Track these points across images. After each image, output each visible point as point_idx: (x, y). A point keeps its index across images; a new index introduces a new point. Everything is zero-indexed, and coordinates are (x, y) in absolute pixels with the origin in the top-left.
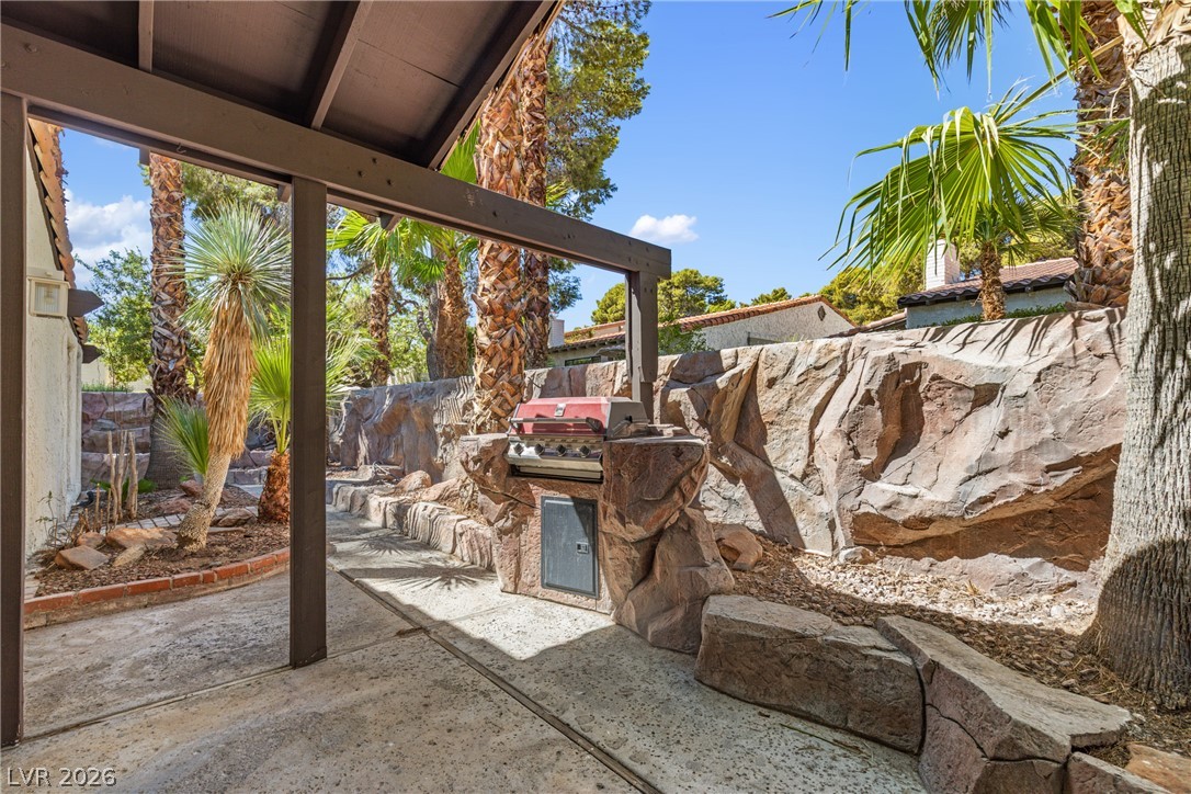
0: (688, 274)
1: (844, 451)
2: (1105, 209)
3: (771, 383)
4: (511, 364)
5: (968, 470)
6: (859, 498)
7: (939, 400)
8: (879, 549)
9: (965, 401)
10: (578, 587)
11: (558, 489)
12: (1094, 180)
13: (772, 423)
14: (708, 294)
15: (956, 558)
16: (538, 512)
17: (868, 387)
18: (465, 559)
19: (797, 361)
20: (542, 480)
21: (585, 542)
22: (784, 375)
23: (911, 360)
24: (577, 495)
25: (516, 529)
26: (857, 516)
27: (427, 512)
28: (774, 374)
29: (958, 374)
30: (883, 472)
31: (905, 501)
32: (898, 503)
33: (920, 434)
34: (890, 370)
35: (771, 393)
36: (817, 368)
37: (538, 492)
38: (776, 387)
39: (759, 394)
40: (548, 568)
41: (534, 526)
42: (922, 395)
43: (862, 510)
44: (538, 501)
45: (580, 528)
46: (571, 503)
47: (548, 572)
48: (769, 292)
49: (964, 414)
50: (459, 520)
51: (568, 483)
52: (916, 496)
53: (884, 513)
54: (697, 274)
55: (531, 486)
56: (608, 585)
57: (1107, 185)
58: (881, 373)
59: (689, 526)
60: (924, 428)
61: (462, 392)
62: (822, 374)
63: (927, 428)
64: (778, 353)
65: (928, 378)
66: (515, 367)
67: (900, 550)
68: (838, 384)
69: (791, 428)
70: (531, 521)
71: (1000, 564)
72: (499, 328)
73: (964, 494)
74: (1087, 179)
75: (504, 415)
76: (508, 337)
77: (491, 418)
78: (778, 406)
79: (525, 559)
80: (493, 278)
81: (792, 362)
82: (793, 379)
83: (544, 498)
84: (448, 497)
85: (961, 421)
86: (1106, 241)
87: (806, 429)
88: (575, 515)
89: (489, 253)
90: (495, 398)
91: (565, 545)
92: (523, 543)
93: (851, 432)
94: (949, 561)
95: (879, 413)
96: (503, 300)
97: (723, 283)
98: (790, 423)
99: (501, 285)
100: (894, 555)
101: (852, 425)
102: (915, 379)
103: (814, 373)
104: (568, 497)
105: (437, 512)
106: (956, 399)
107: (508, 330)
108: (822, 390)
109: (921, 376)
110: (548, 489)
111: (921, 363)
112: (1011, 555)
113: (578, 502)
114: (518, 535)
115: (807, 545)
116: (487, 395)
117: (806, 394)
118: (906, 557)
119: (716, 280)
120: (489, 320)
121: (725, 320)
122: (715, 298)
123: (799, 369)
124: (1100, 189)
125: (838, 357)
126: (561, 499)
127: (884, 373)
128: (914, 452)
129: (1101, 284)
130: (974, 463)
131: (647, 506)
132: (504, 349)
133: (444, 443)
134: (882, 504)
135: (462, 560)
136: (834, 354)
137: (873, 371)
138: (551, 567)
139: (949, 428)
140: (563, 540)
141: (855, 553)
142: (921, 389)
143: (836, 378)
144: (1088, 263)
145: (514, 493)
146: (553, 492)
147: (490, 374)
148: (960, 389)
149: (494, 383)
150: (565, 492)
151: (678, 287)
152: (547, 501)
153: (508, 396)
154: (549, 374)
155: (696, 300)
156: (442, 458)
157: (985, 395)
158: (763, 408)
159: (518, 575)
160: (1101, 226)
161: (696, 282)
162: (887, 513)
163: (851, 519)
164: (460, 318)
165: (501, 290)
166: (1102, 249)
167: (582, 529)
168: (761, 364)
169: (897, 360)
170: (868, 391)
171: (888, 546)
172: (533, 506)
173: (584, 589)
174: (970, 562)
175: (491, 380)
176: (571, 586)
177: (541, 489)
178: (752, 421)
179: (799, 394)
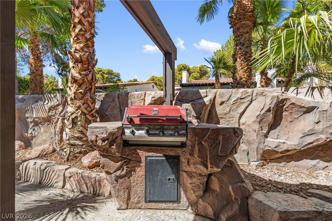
0: (110, 70)
1: (259, 128)
2: (241, 67)
3: (222, 103)
4: (91, 89)
5: (303, 134)
6: (265, 144)
7: (290, 111)
8: (267, 161)
9: (301, 112)
10: (168, 199)
11: (156, 151)
12: (238, 60)
13: (222, 118)
14: (116, 77)
15: (293, 162)
16: (143, 164)
17: (270, 106)
18: (75, 190)
19: (233, 96)
20: (146, 148)
21: (173, 177)
22: (228, 101)
23: (284, 97)
24: (167, 154)
25: (129, 174)
26: (264, 151)
27: (37, 166)
28: (223, 100)
29: (301, 103)
30: (268, 135)
31: (282, 145)
32: (279, 145)
33: (281, 122)
34: (277, 100)
35: (222, 107)
36: (241, 99)
37: (143, 154)
38: (224, 105)
39: (216, 107)
40: (150, 193)
41: (140, 171)
42: (284, 109)
43: (266, 149)
44: (143, 159)
45: (170, 170)
46: (164, 158)
47: (150, 195)
48: (132, 79)
49: (299, 116)
50: (66, 169)
51: (161, 148)
52: (284, 143)
53: (275, 149)
54: (112, 71)
55: (138, 151)
56: (186, 196)
57: (241, 62)
58: (275, 101)
59: (231, 164)
60: (282, 120)
61: (47, 102)
62: (242, 101)
63: (283, 120)
64: (224, 93)
65: (289, 104)
66: (93, 90)
67: (274, 160)
68: (249, 104)
69: (230, 119)
70: (138, 169)
71: (307, 163)
72: (85, 71)
73: (302, 142)
74: (237, 59)
75: (88, 113)
76: (90, 75)
77: (81, 115)
78: (225, 112)
79: (133, 190)
80: (82, 45)
81: (230, 96)
82: (231, 102)
83: (146, 157)
84: (46, 154)
85: (297, 118)
86: (241, 75)
87: (237, 120)
88: (167, 164)
89: (79, 31)
90: (83, 104)
91: (160, 179)
92: (132, 181)
93: (260, 121)
94: (291, 163)
95: (272, 115)
96: (88, 57)
97: (120, 75)
98: (230, 118)
99: (86, 49)
100: (272, 162)
101: (261, 119)
102: (284, 104)
103: (240, 100)
104: (161, 155)
105: (46, 165)
106: (298, 111)
107: (90, 72)
108: (243, 107)
109: (286, 103)
110: (150, 152)
111: (287, 99)
112: (311, 159)
113: (168, 157)
114: (129, 178)
115: (238, 161)
116: (78, 103)
117: (236, 108)
118: (276, 163)
119: (118, 74)
120: (79, 65)
121: (130, 85)
122: (118, 79)
123: (233, 99)
124: (240, 62)
125: (249, 95)
126: (157, 156)
127: (276, 101)
128: (278, 128)
129: (239, 85)
130: (307, 132)
131: (221, 158)
132: (88, 81)
133: (33, 126)
134: (274, 146)
135: (73, 191)
136: (248, 94)
137: (272, 100)
138: (152, 192)
139: (292, 120)
140: (160, 177)
141: (260, 163)
142: (284, 107)
143: (249, 103)
144: (236, 79)
145: (128, 156)
146: (152, 153)
147: (81, 93)
148: (301, 108)
149: (83, 97)
150: (160, 153)
151: (106, 74)
152: (148, 158)
153: (90, 104)
154: (106, 95)
155: (112, 79)
156: (31, 133)
157: (309, 110)
158: (218, 112)
159: (129, 198)
160: (240, 71)
161: (112, 73)
162: (276, 149)
163: (262, 152)
164: (40, 67)
165: (86, 52)
166: (240, 76)
167: (171, 170)
168: (217, 96)
169: (279, 97)
170: (270, 107)
171: (270, 160)
172: (140, 162)
173: (172, 199)
174: (298, 163)
175: (81, 96)
176: (164, 200)
177: (144, 152)
178: (214, 117)
179: (233, 108)
